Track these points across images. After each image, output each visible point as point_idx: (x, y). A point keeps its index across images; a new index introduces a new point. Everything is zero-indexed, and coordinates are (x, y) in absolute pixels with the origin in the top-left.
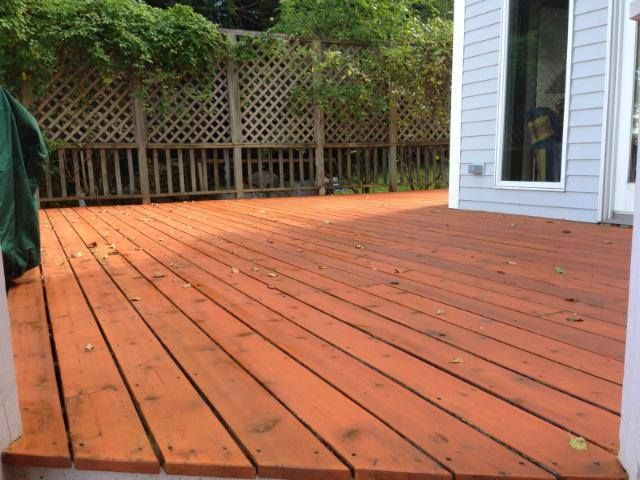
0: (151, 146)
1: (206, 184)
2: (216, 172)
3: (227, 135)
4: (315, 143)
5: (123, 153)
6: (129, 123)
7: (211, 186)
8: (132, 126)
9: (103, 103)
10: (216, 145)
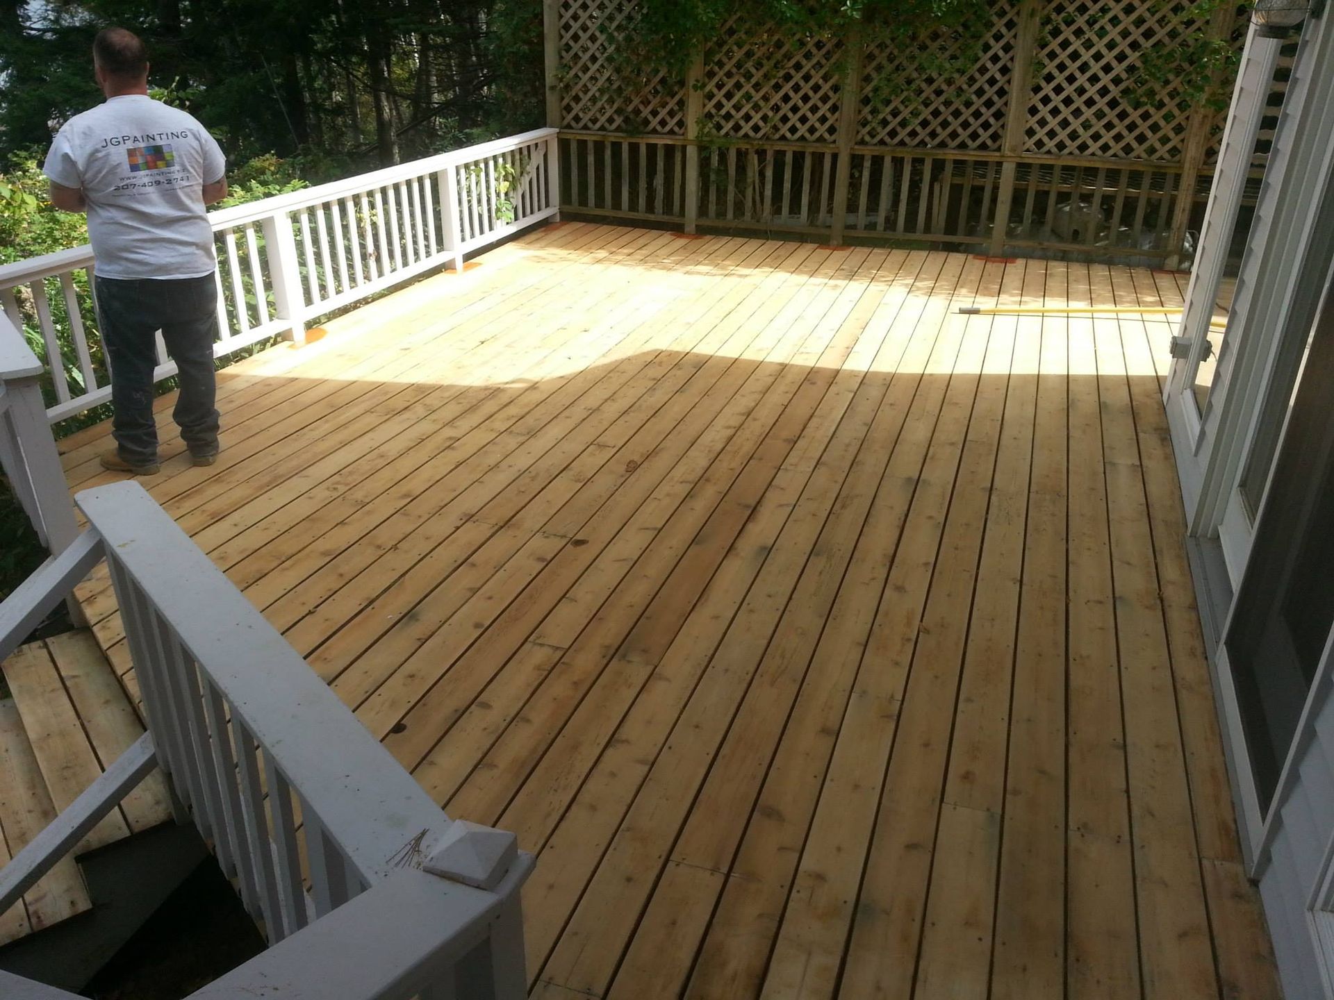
0: (860, 150)
1: (942, 223)
2: (965, 202)
3: (995, 137)
4: (1180, 163)
5: (818, 158)
6: (834, 109)
7: (951, 228)
8: (837, 115)
9: (801, 74)
10: (971, 156)
